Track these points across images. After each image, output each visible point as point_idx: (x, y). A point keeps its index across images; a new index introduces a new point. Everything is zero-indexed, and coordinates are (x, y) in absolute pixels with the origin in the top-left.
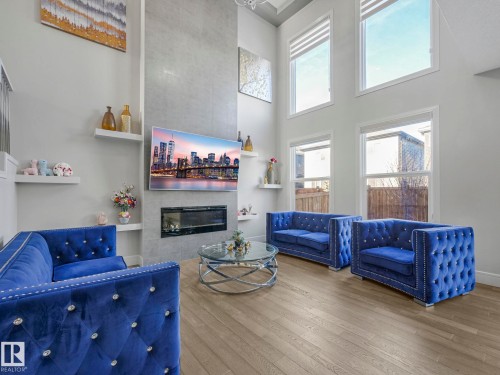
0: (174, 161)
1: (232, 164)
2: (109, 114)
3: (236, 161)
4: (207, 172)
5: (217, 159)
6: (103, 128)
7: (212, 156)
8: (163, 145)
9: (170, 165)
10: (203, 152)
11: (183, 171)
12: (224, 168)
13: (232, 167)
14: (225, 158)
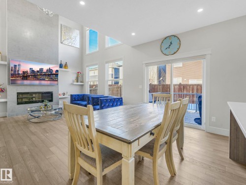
0: (21, 72)
1: (54, 72)
3: (57, 71)
4: (39, 77)
5: (45, 70)
7: (41, 70)
8: (15, 66)
9: (19, 74)
10: (36, 68)
11: (25, 76)
12: (48, 75)
13: (54, 74)
14: (50, 70)
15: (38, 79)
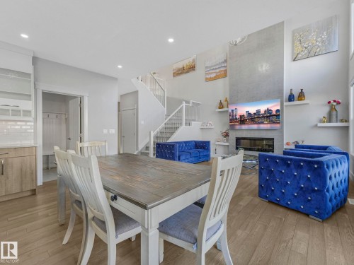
0: (238, 117)
1: (274, 113)
2: (221, 103)
3: (278, 111)
4: (256, 120)
5: (262, 112)
6: (220, 108)
7: (258, 111)
8: (233, 111)
9: (236, 119)
10: (253, 110)
11: (243, 121)
12: (267, 117)
13: (274, 115)
14: (268, 111)
15: (256, 123)
